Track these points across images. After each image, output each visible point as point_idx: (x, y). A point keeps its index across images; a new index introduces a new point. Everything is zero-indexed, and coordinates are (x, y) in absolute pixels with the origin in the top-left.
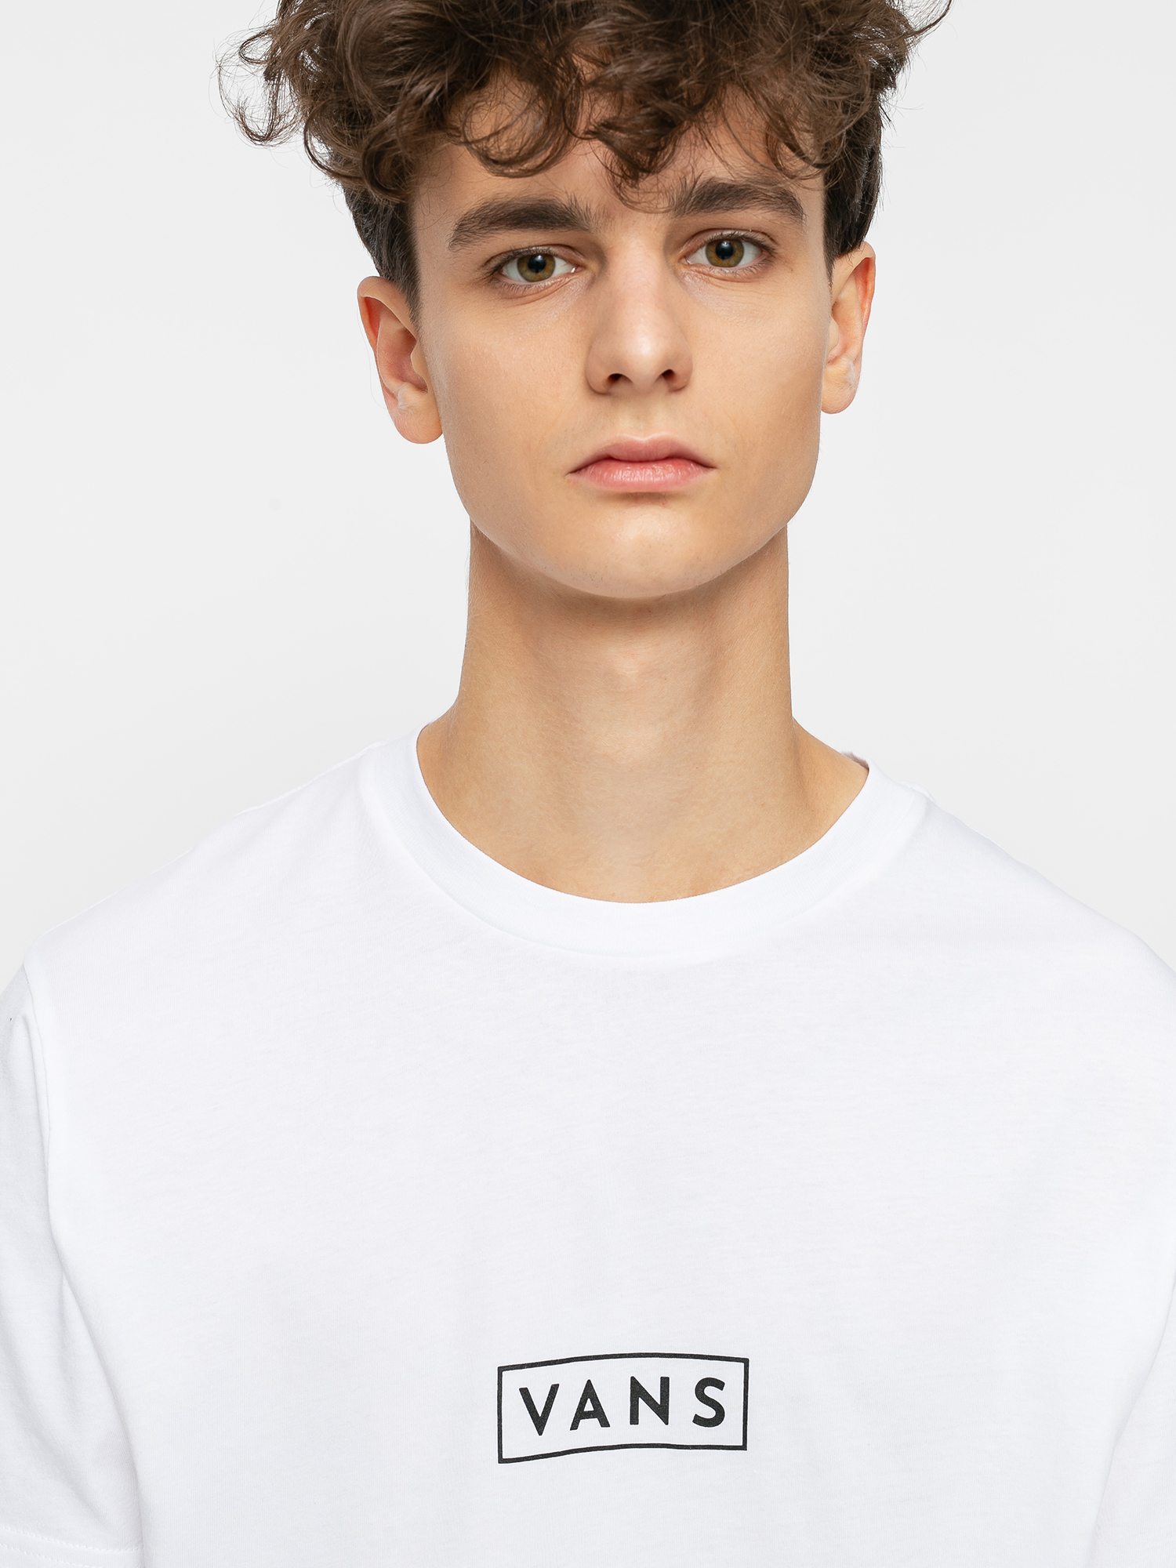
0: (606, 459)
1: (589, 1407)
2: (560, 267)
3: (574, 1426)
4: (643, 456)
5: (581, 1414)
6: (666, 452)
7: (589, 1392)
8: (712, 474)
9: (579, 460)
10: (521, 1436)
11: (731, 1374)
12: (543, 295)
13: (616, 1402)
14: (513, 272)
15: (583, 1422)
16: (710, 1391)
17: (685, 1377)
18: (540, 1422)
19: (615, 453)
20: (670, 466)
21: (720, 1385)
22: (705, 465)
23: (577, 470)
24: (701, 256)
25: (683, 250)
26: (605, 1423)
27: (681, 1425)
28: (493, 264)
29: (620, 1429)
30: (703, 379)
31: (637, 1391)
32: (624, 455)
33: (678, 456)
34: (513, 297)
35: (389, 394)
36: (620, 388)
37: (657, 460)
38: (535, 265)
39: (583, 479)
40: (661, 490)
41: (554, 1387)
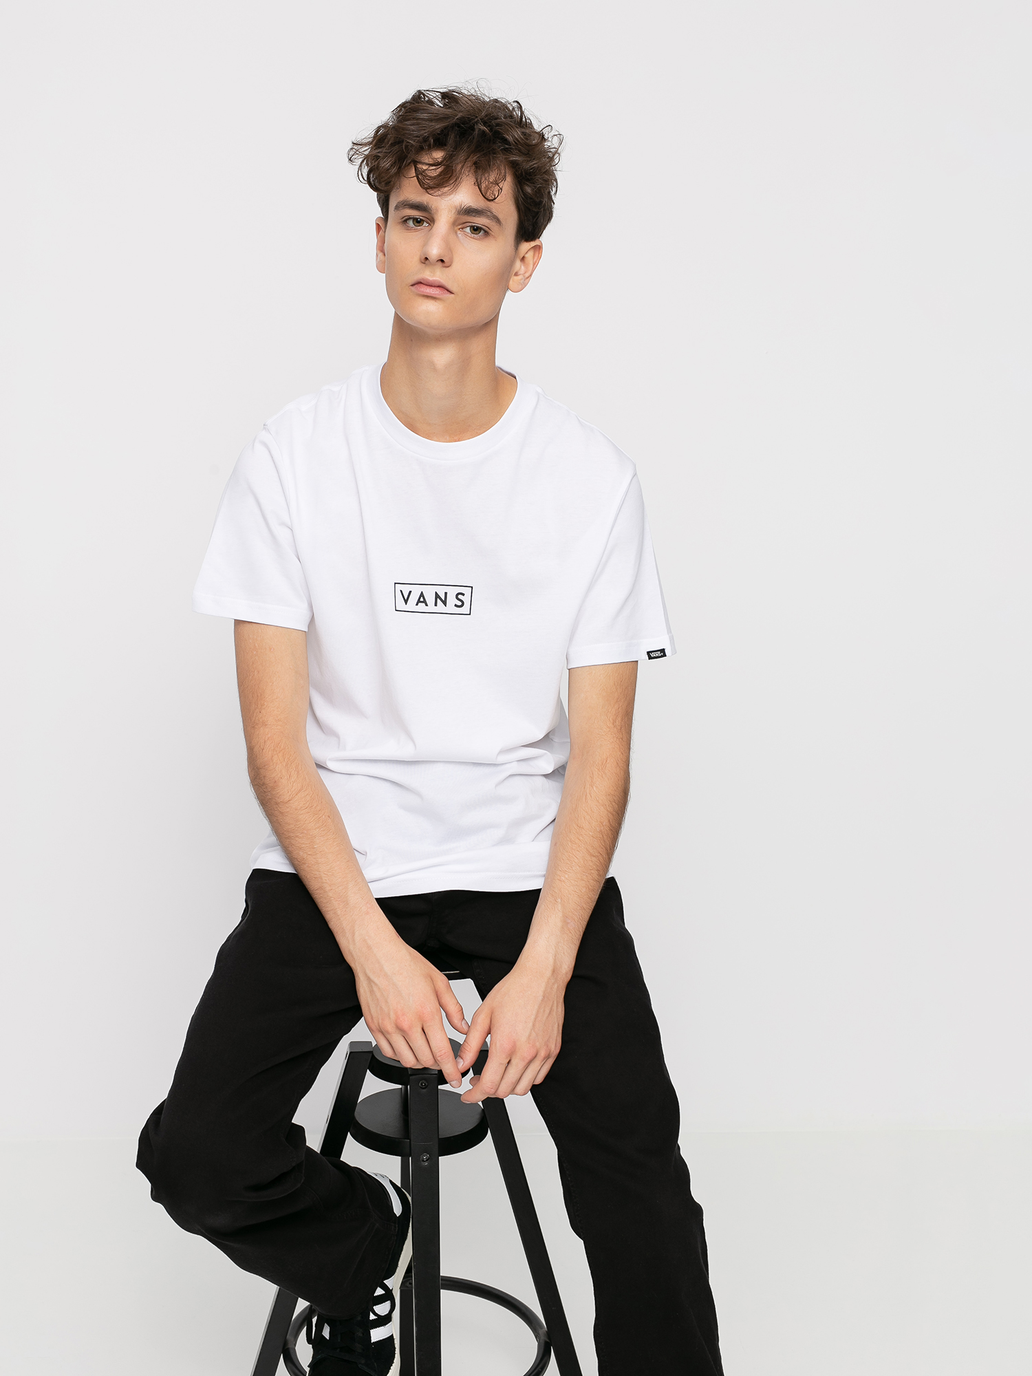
0: (419, 283)
1: (422, 599)
2: (425, 224)
3: (417, 605)
4: (430, 284)
5: (419, 601)
6: (437, 284)
7: (422, 595)
8: (452, 295)
9: (413, 282)
10: (401, 604)
11: (467, 591)
12: (416, 230)
13: (430, 599)
14: (411, 223)
15: (419, 604)
16: (460, 597)
17: (452, 593)
18: (406, 601)
19: (422, 282)
20: (438, 289)
21: (463, 595)
22: (451, 293)
23: (412, 285)
24: (468, 230)
25: (460, 227)
26: (427, 605)
27: (450, 607)
28: (404, 219)
29: (431, 608)
30: (456, 266)
31: (437, 596)
32: (425, 283)
33: (441, 287)
34: (408, 229)
35: (377, 255)
36: (427, 262)
37: (435, 286)
38: (418, 222)
39: (413, 288)
40: (434, 296)
41: (410, 592)
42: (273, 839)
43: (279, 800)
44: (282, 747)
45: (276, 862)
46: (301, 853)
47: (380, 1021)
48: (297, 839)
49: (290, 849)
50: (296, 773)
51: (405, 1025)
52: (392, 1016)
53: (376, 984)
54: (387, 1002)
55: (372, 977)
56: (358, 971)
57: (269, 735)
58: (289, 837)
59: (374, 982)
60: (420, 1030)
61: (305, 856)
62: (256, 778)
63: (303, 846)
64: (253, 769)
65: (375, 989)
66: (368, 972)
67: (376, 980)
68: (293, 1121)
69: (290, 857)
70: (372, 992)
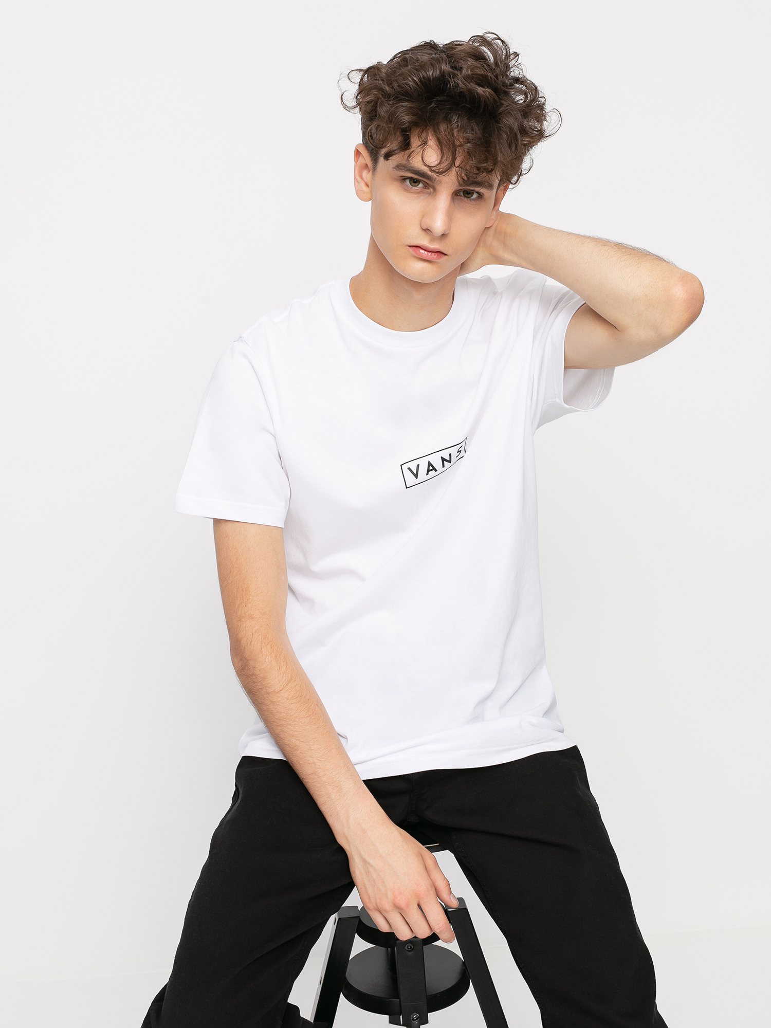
0: (419, 247)
1: (431, 468)
3: (427, 474)
4: (429, 250)
5: (429, 471)
6: (436, 250)
7: (430, 464)
8: (446, 257)
9: (411, 244)
10: (411, 480)
14: (408, 182)
18: (416, 476)
19: (421, 247)
20: (436, 254)
22: (445, 254)
23: (409, 246)
26: (436, 471)
29: (440, 470)
31: (443, 459)
32: (423, 248)
33: (439, 252)
34: (407, 189)
36: (429, 232)
37: (433, 252)
38: (415, 182)
40: (431, 260)
41: (418, 465)
42: (261, 725)
43: (270, 690)
44: (269, 639)
45: (265, 750)
46: (294, 740)
47: (378, 901)
48: (289, 727)
49: (281, 736)
50: (285, 663)
51: (402, 904)
52: (390, 895)
53: (372, 866)
54: (383, 882)
55: (367, 859)
56: (353, 853)
57: (256, 628)
58: (281, 725)
59: (369, 864)
60: (416, 906)
61: (298, 743)
62: (242, 669)
63: (296, 733)
64: (241, 660)
65: (371, 870)
66: (363, 854)
67: (372, 862)
68: (289, 1001)
69: (279, 744)
70: (368, 873)
